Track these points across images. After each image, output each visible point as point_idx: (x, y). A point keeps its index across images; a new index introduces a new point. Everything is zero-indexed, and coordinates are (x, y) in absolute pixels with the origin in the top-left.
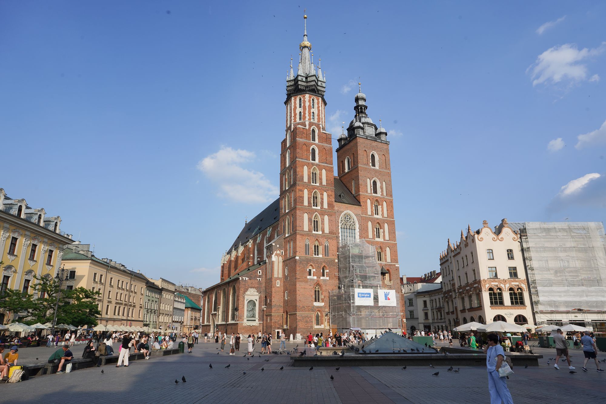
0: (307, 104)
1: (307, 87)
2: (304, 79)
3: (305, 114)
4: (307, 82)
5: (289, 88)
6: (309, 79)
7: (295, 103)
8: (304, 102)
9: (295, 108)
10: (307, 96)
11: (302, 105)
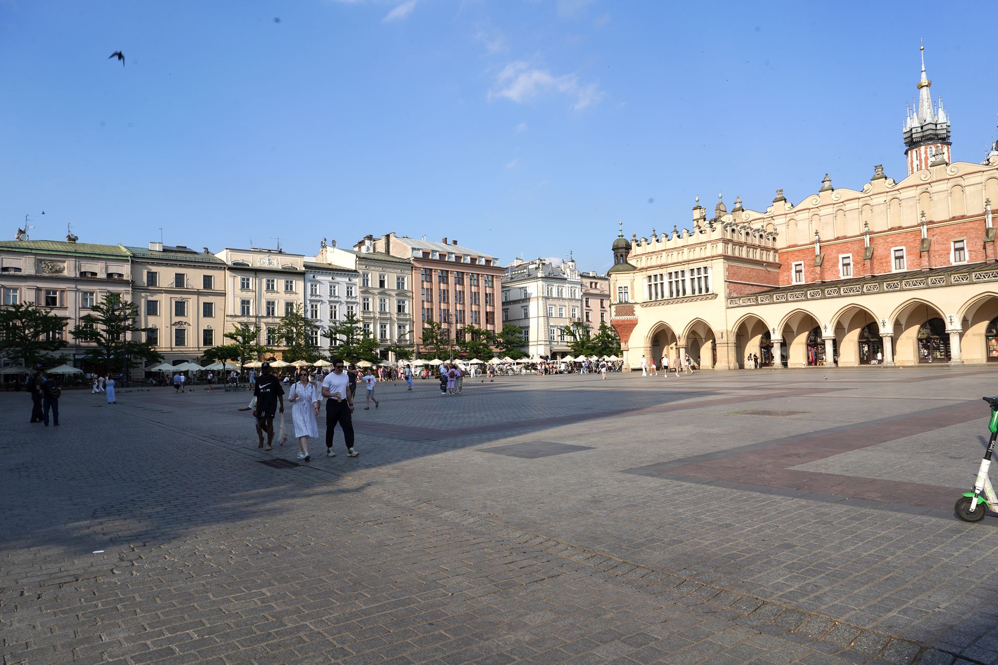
0: (923, 156)
1: (923, 136)
2: (919, 130)
3: (921, 167)
4: (923, 132)
5: (906, 140)
6: (925, 128)
7: (911, 156)
8: (920, 154)
9: (912, 162)
10: (923, 148)
11: (918, 158)
